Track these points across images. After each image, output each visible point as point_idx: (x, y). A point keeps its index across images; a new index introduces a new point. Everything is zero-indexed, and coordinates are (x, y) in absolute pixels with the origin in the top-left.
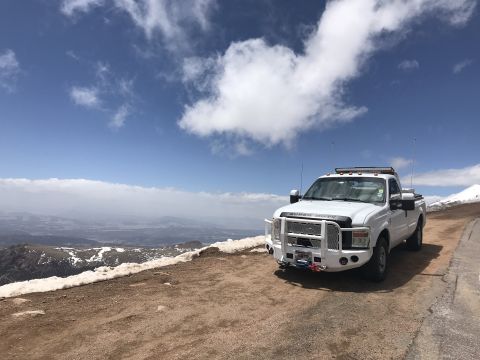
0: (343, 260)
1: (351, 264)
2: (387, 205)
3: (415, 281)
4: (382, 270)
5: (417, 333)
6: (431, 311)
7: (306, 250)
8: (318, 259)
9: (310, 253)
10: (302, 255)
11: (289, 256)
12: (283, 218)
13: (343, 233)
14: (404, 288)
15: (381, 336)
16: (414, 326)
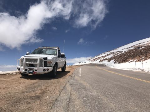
0: (44, 70)
1: (46, 71)
2: (57, 56)
3: (64, 77)
4: (55, 74)
5: (65, 85)
6: (69, 81)
7: (32, 68)
8: (36, 70)
9: (33, 69)
10: (31, 69)
11: (26, 70)
12: (25, 57)
13: (45, 61)
14: (61, 78)
15: (55, 87)
16: (65, 84)
